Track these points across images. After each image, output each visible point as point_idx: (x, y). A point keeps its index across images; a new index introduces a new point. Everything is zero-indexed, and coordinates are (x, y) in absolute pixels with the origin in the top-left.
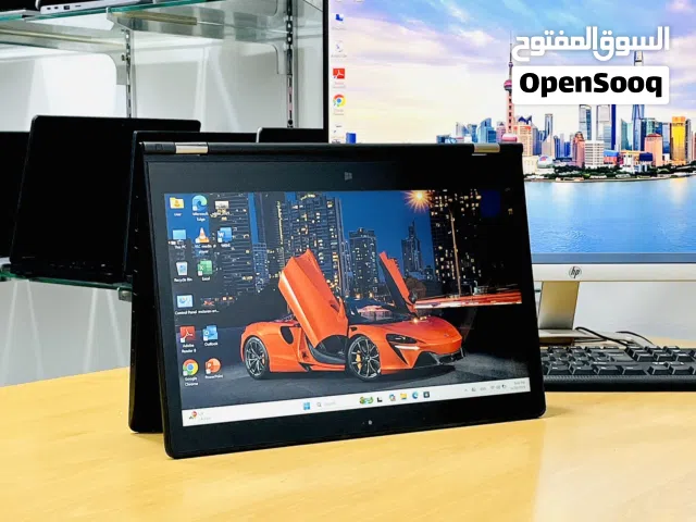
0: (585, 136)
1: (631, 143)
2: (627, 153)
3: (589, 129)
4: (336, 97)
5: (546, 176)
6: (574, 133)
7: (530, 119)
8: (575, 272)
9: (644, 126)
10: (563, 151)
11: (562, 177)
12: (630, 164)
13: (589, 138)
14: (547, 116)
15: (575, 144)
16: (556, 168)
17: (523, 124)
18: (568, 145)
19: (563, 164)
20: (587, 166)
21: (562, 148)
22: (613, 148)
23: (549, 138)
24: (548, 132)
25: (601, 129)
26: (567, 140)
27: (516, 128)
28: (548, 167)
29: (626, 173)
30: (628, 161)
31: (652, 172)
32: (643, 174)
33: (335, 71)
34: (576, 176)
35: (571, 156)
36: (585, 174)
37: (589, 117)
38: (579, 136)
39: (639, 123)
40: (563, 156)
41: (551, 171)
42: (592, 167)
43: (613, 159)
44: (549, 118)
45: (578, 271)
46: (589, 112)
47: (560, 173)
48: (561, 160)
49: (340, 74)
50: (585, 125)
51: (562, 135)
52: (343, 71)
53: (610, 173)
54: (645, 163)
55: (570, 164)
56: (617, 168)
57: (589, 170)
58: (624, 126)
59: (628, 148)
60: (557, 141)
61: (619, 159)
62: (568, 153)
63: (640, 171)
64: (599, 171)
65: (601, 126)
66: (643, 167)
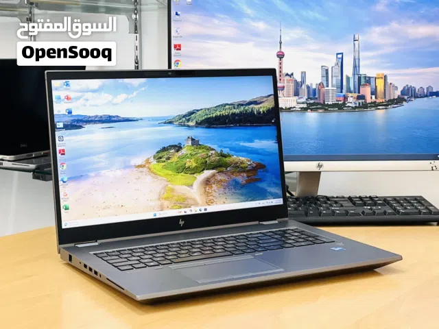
0: (325, 84)
1: (352, 89)
2: (350, 95)
3: (327, 80)
4: (176, 61)
5: (301, 108)
6: (318, 83)
7: (292, 74)
8: (320, 166)
9: (359, 79)
10: (312, 93)
11: (312, 110)
12: (352, 101)
13: (328, 86)
14: (302, 73)
15: (319, 90)
16: (307, 104)
17: (288, 77)
18: (315, 89)
19: (312, 101)
20: (326, 103)
21: (311, 92)
22: (341, 92)
23: (303, 86)
24: (303, 82)
25: (334, 81)
26: (314, 87)
27: (284, 80)
28: (303, 103)
29: (349, 107)
30: (350, 99)
31: (365, 106)
32: (359, 107)
33: (175, 46)
34: (320, 108)
35: (317, 96)
36: (325, 107)
37: (327, 73)
38: (321, 85)
39: (357, 77)
40: (311, 96)
41: (305, 106)
42: (330, 103)
43: (342, 99)
44: (304, 74)
45: (322, 166)
46: (327, 70)
47: (310, 107)
48: (311, 99)
49: (178, 47)
50: (325, 79)
51: (311, 84)
52: (180, 46)
53: (340, 107)
54: (360, 101)
55: (316, 101)
56: (344, 104)
57: (328, 105)
58: (348, 78)
59: (351, 92)
60: (308, 87)
61: (345, 98)
62: (315, 94)
63: (357, 105)
64: (334, 105)
65: (334, 79)
66: (359, 103)
